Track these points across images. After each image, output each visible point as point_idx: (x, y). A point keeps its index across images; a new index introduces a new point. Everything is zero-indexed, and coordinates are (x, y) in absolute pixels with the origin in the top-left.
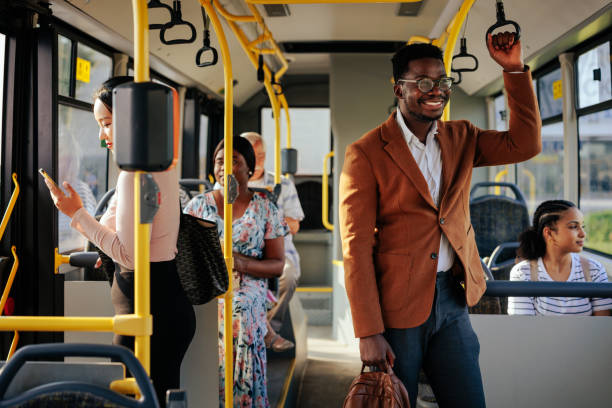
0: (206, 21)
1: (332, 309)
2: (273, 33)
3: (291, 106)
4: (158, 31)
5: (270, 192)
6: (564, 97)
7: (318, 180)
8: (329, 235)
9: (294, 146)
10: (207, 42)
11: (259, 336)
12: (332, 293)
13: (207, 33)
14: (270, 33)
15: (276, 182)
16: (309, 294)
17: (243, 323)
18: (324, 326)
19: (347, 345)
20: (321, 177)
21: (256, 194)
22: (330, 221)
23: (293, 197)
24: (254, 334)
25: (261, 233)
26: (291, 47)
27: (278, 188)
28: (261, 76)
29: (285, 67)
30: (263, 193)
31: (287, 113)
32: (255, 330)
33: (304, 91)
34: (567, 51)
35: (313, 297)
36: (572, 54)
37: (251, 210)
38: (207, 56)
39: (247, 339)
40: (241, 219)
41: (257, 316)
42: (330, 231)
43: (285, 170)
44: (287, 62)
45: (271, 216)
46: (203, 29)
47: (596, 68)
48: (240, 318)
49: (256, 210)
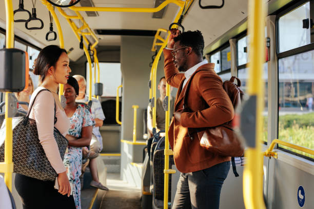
0: (51, 18)
1: (120, 164)
2: (89, 24)
3: (99, 62)
4: (25, 23)
5: (86, 105)
6: (232, 60)
7: (114, 99)
8: (119, 127)
9: (101, 82)
10: (51, 29)
11: (77, 176)
12: (120, 157)
13: (51, 24)
14: (87, 25)
15: (89, 100)
16: (109, 157)
17: (70, 169)
18: (116, 173)
19: (128, 183)
20: (115, 97)
21: (80, 105)
22: (120, 120)
23: (100, 108)
24: (75, 175)
25: (81, 125)
26: (101, 32)
27: (91, 102)
28: (81, 46)
29: (97, 42)
30: (83, 104)
31: (98, 65)
32: (76, 173)
33: (107, 54)
34: (233, 38)
35: (111, 158)
36: (235, 39)
37: (76, 113)
38: (51, 36)
39: (72, 177)
40: (72, 118)
41: (77, 166)
42: (120, 125)
43: (96, 94)
44: (98, 39)
45: (86, 115)
46: (49, 22)
47: (245, 46)
48: (69, 167)
49: (79, 113)
